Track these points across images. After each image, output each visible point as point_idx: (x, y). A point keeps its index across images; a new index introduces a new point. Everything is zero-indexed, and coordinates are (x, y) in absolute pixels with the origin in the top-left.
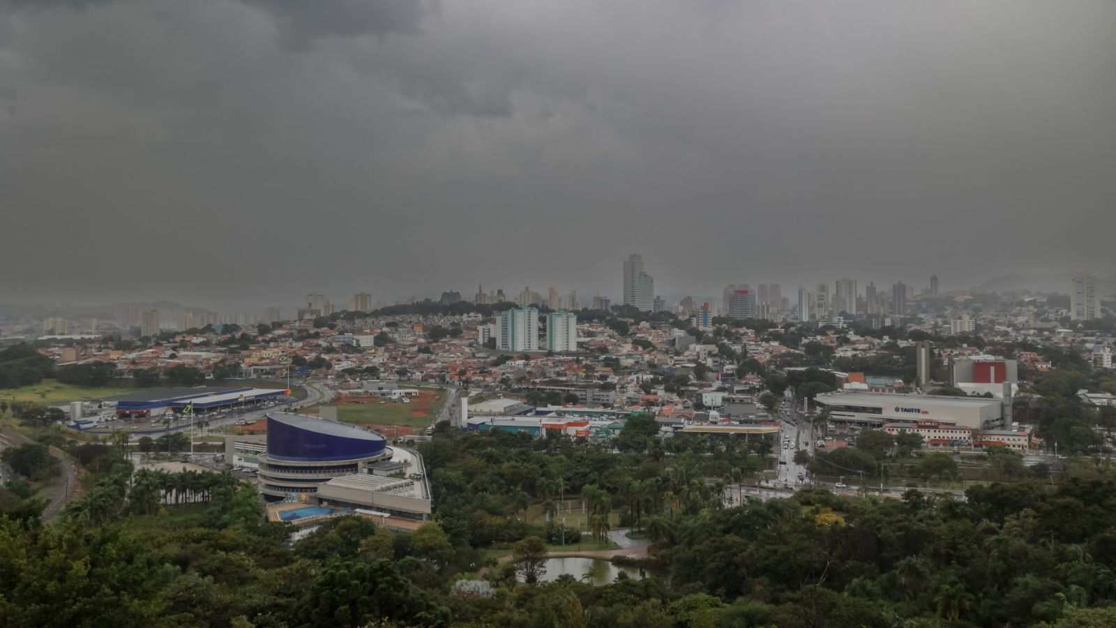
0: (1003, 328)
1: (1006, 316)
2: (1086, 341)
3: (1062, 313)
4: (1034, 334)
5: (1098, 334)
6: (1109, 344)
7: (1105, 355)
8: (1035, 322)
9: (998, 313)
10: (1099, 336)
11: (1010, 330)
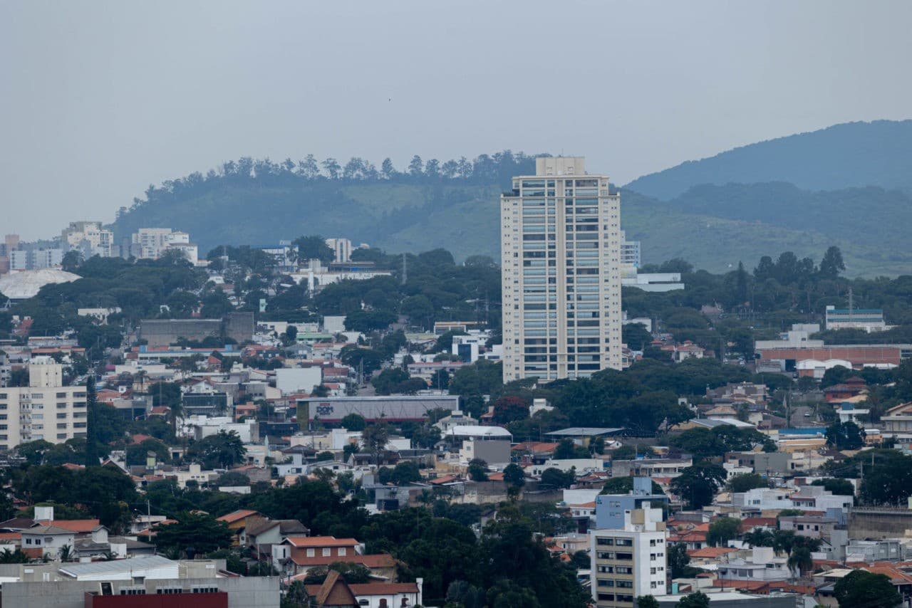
0: (213, 425)
1: (226, 365)
2: (568, 480)
3: (465, 351)
4: (351, 449)
5: (614, 444)
6: (656, 489)
7: (644, 539)
8: (351, 391)
9: (189, 352)
10: (617, 455)
11: (244, 431)
